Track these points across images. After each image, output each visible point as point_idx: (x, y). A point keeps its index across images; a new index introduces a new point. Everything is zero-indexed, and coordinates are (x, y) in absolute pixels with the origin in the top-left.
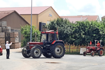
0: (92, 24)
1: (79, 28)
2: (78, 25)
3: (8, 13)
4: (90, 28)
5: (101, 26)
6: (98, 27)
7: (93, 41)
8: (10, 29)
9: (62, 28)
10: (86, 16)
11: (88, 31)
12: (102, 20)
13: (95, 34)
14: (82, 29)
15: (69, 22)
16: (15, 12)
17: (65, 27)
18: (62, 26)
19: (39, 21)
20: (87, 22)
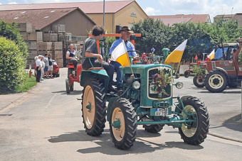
0: (198, 28)
1: (178, 34)
2: (177, 29)
3: (67, 11)
4: (195, 34)
5: (213, 31)
6: (208, 32)
7: (199, 54)
8: (70, 36)
9: (152, 34)
10: (190, 16)
11: (193, 39)
12: (215, 21)
13: (204, 42)
14: (183, 35)
15: (162, 25)
16: (78, 10)
17: (157, 32)
18: (152, 31)
19: (116, 24)
20: (192, 25)
